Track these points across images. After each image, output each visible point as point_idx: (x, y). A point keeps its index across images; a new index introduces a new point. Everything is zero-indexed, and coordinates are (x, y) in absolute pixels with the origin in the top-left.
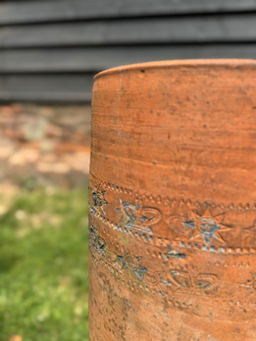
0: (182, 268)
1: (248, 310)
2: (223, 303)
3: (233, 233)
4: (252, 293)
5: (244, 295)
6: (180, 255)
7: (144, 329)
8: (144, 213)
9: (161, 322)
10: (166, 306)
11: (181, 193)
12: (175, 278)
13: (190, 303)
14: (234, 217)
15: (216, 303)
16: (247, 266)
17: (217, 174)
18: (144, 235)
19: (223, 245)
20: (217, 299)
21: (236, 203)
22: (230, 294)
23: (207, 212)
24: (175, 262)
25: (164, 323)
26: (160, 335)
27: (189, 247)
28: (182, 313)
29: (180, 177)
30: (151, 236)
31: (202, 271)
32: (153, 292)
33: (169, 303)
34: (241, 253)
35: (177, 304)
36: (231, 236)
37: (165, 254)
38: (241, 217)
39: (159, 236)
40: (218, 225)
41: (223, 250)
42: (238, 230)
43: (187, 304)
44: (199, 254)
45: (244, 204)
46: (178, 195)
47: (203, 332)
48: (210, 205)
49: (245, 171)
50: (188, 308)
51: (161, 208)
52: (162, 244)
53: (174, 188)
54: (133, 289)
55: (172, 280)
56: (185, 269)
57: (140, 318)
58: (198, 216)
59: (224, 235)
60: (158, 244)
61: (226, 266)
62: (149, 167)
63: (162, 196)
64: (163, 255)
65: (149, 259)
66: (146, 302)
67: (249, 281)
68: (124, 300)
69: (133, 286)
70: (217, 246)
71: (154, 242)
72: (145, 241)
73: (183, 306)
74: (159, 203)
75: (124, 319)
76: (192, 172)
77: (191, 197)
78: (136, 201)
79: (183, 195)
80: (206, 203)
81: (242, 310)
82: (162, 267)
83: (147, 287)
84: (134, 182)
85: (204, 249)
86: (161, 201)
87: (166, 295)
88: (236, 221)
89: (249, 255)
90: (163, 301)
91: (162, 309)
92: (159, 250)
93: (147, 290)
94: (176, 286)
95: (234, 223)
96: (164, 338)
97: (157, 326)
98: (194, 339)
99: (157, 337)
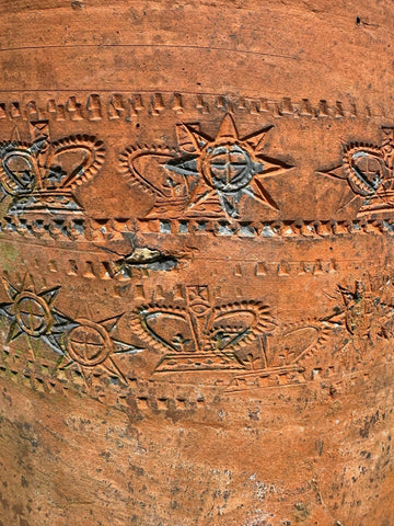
0: (171, 295)
1: (338, 388)
2: (282, 380)
3: (295, 181)
4: (347, 341)
5: (329, 349)
6: (161, 259)
7: (79, 500)
8: (54, 161)
9: (124, 467)
10: (135, 418)
11: (154, 81)
12: (151, 330)
13: (199, 396)
14: (295, 139)
15: (263, 382)
16: (332, 271)
17: (244, 18)
18: (59, 222)
19: (271, 217)
20: (267, 370)
21: (296, 99)
22: (297, 352)
23: (227, 128)
24: (149, 284)
25: (133, 468)
26: (122, 505)
27: (185, 232)
28: (172, 429)
29: (149, 35)
30: (79, 222)
31: (225, 296)
32: (96, 382)
33: (142, 406)
34: (316, 237)
35: (162, 407)
36: (291, 189)
37: (119, 262)
38: (311, 137)
39: (102, 216)
40: (256, 162)
41: (271, 232)
42: (306, 172)
43: (190, 398)
44: (213, 249)
45: (315, 104)
46: (145, 84)
47: (236, 471)
48: (232, 106)
49: (311, 15)
50: (193, 412)
51: (101, 133)
52: (110, 237)
53: (136, 66)
54: (40, 388)
55: (144, 337)
56: (178, 298)
57: (67, 470)
58: (204, 142)
59: (272, 188)
60: (100, 241)
61: (282, 274)
62: (61, 20)
63: (103, 97)
64: (114, 266)
65: (78, 290)
66: (77, 417)
67: (337, 311)
68: (21, 426)
69: (40, 381)
70: (256, 220)
71: (89, 236)
72: (64, 238)
73: (180, 407)
74: (96, 118)
75: (25, 483)
76: (179, 16)
77: (181, 85)
78: (33, 130)
79: (160, 84)
80: (222, 99)
81: (326, 392)
82: (115, 302)
83: (79, 374)
84: (24, 75)
85: (225, 232)
86: (99, 112)
87: (132, 385)
88: (299, 147)
89: (333, 240)
90: (124, 403)
91: (121, 427)
92: (103, 256)
93: (79, 380)
94: (156, 351)
95: (296, 155)
96: (135, 512)
97: (112, 481)
98: (215, 496)
99: (116, 514)
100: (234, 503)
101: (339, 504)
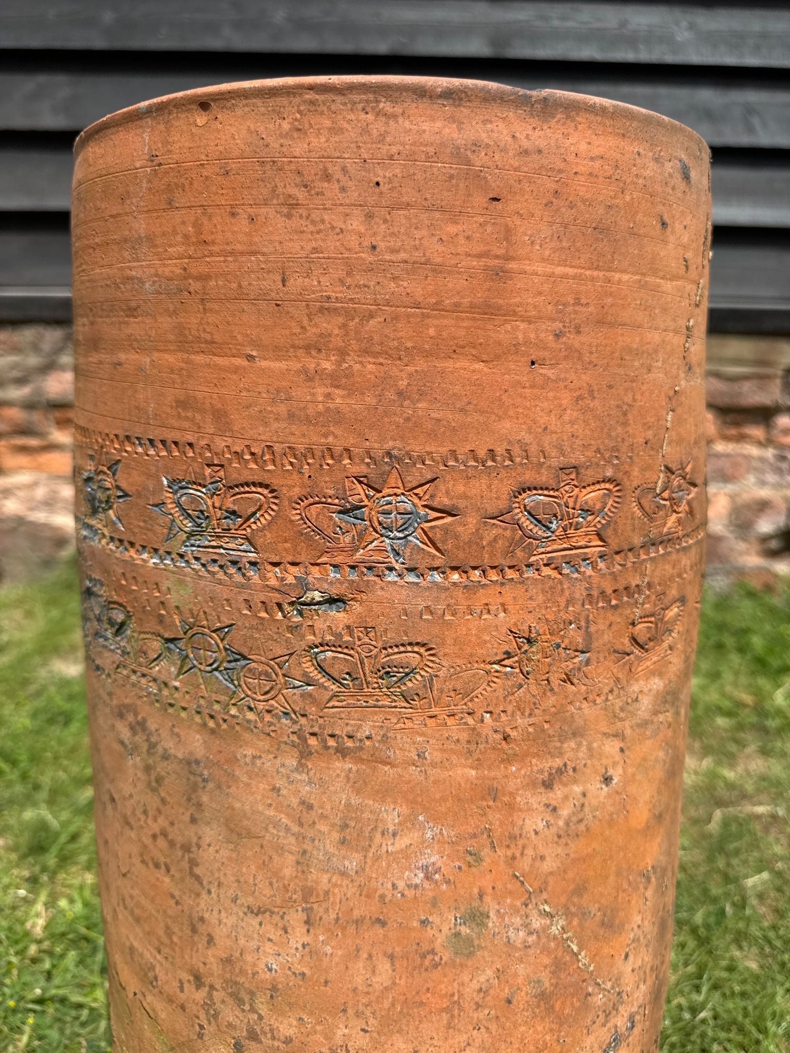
0: (339, 636)
1: (513, 734)
2: (450, 721)
3: (460, 529)
4: (521, 686)
5: (500, 693)
6: (331, 601)
7: (250, 835)
8: (230, 504)
9: (295, 802)
10: (305, 754)
11: (325, 436)
12: (321, 668)
13: (367, 733)
14: (461, 488)
15: (431, 722)
16: (502, 615)
17: (410, 375)
18: (234, 563)
19: (437, 563)
20: (434, 711)
21: (463, 450)
22: (467, 694)
23: (393, 479)
24: (320, 624)
25: (303, 803)
26: (292, 840)
27: (354, 577)
28: (341, 766)
29: (320, 391)
30: (253, 564)
31: (391, 637)
32: (268, 718)
33: (312, 741)
34: (484, 581)
35: (331, 743)
36: (456, 537)
37: (292, 604)
38: (478, 486)
39: (276, 559)
40: (422, 512)
41: (437, 577)
42: (472, 521)
43: (359, 735)
44: (379, 593)
45: (482, 453)
46: (316, 439)
47: (405, 810)
48: (399, 460)
49: (479, 366)
50: (361, 749)
51: (275, 482)
52: (283, 579)
53: (308, 421)
54: (211, 724)
55: (315, 674)
56: (347, 638)
57: (238, 805)
58: (372, 493)
59: (438, 536)
60: (273, 582)
61: (448, 617)
62: (236, 370)
63: (277, 448)
64: (287, 608)
65: (252, 628)
66: (249, 752)
67: (509, 655)
68: (190, 763)
69: (212, 717)
70: (422, 566)
71: (263, 578)
72: (238, 578)
73: (350, 744)
74: (271, 467)
75: (193, 820)
76: (349, 374)
77: (351, 441)
78: (208, 471)
79: (330, 439)
80: (389, 454)
81: (499, 737)
82: (287, 640)
83: (251, 709)
84: (198, 417)
85: (392, 577)
86: (274, 462)
87: (303, 721)
88: (465, 496)
89: (502, 584)
90: (294, 738)
91: (292, 762)
92: (277, 597)
93: (250, 716)
94: (326, 688)
95: (462, 504)
96: (305, 847)
97: (283, 816)
98: (383, 834)
99: (286, 848)
100: (402, 842)
101: (518, 855)
